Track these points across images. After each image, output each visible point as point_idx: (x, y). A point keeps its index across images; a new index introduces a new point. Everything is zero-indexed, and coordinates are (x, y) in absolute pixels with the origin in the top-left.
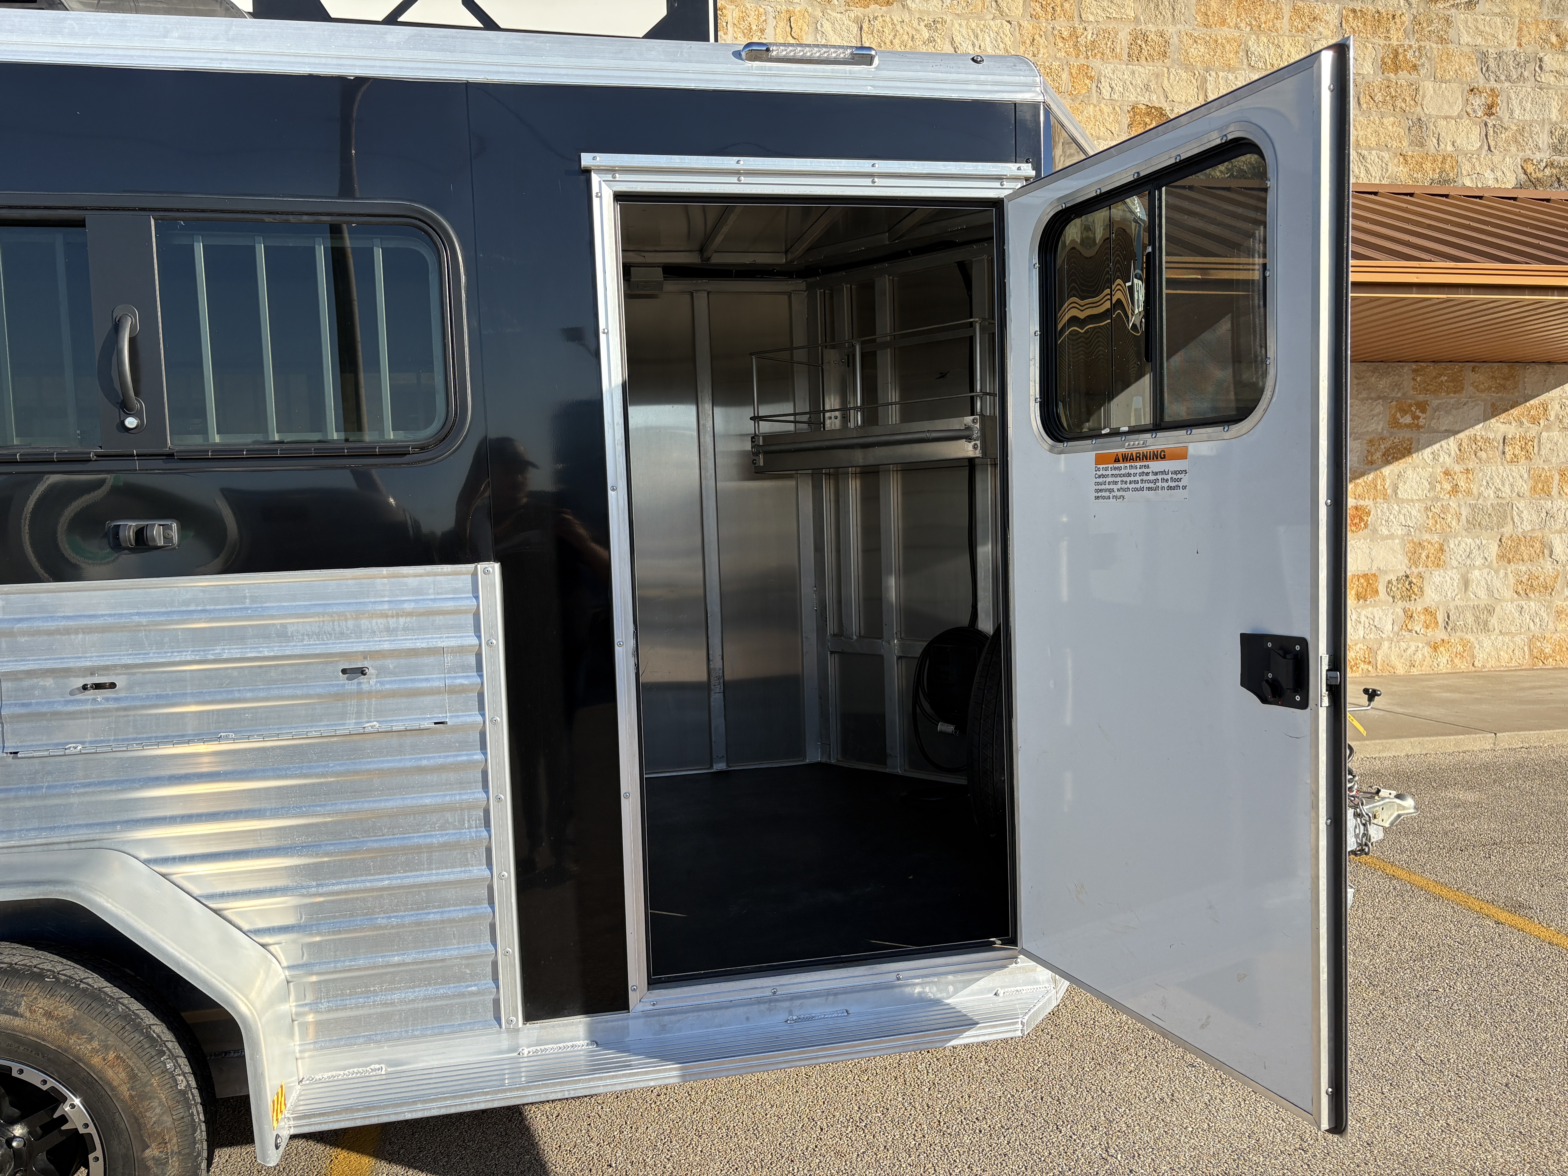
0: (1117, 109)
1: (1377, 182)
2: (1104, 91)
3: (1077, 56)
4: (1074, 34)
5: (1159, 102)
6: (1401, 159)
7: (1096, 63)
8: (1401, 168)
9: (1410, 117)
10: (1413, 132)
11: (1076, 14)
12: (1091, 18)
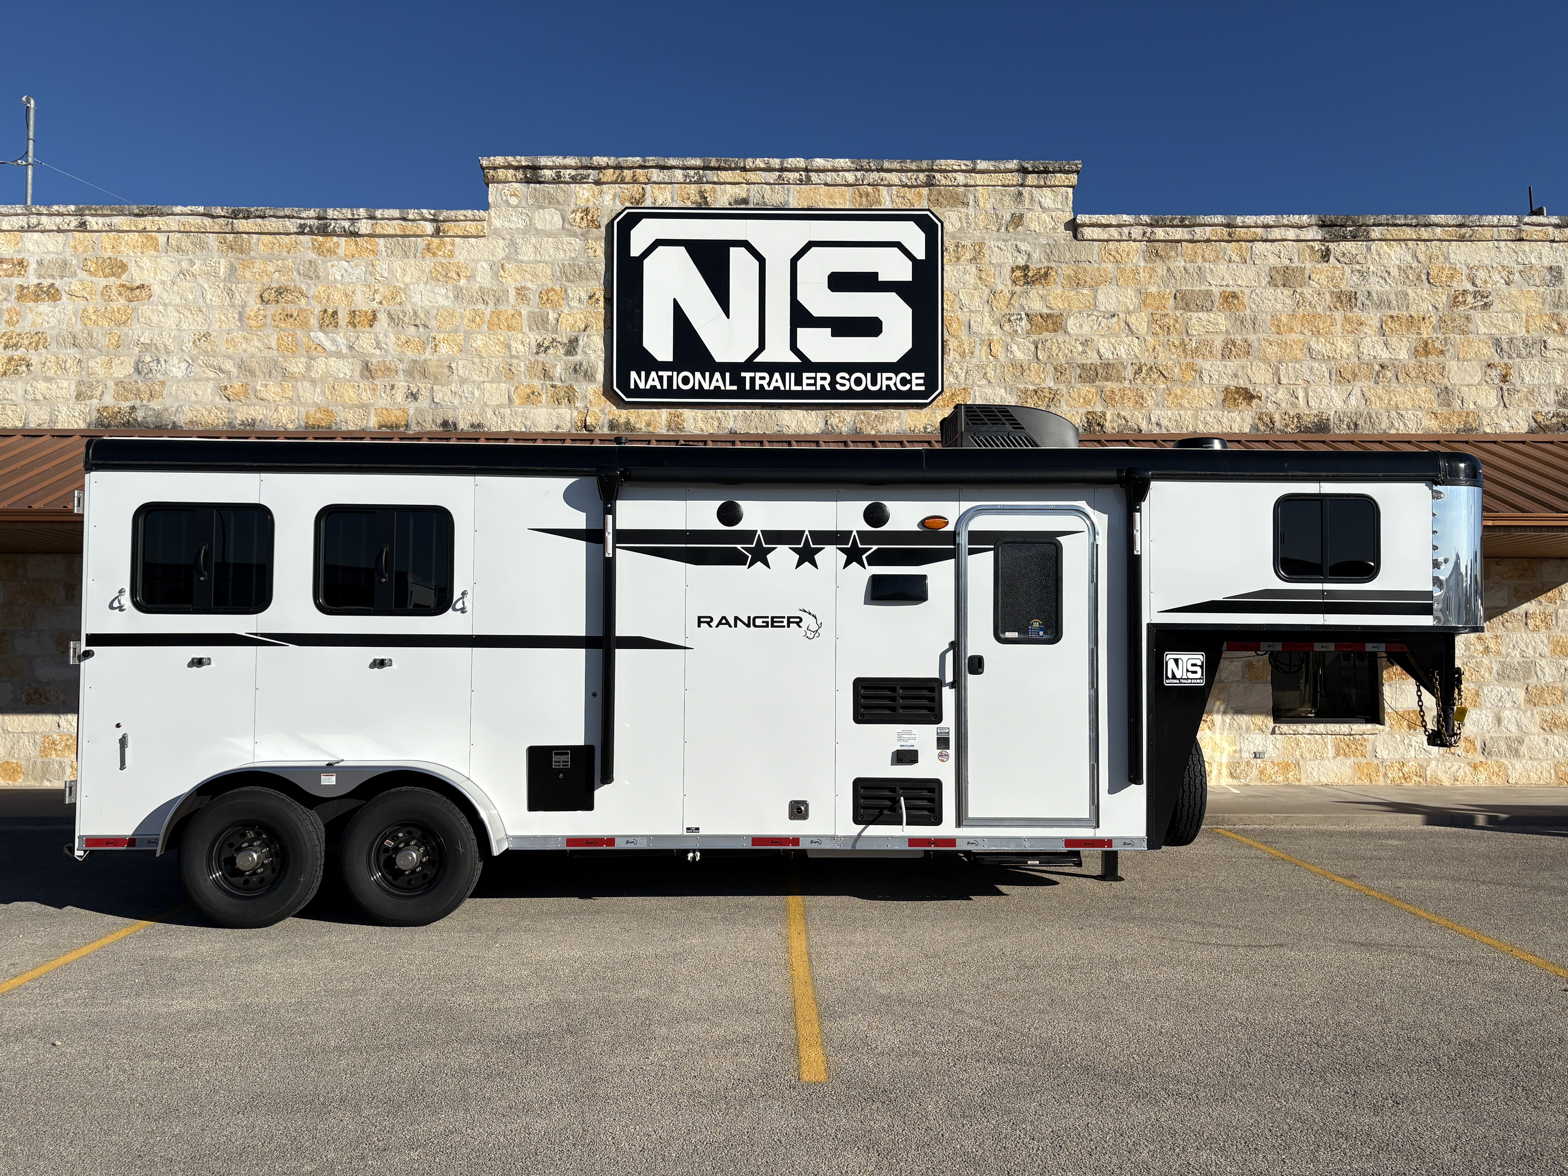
0: (1215, 390)
1: (1414, 432)
2: (1205, 379)
3: (1186, 357)
4: (1183, 343)
5: (1245, 384)
6: (1433, 416)
7: (1199, 362)
8: (1433, 421)
9: (1438, 386)
10: (1441, 397)
11: (1184, 331)
12: (1195, 333)
